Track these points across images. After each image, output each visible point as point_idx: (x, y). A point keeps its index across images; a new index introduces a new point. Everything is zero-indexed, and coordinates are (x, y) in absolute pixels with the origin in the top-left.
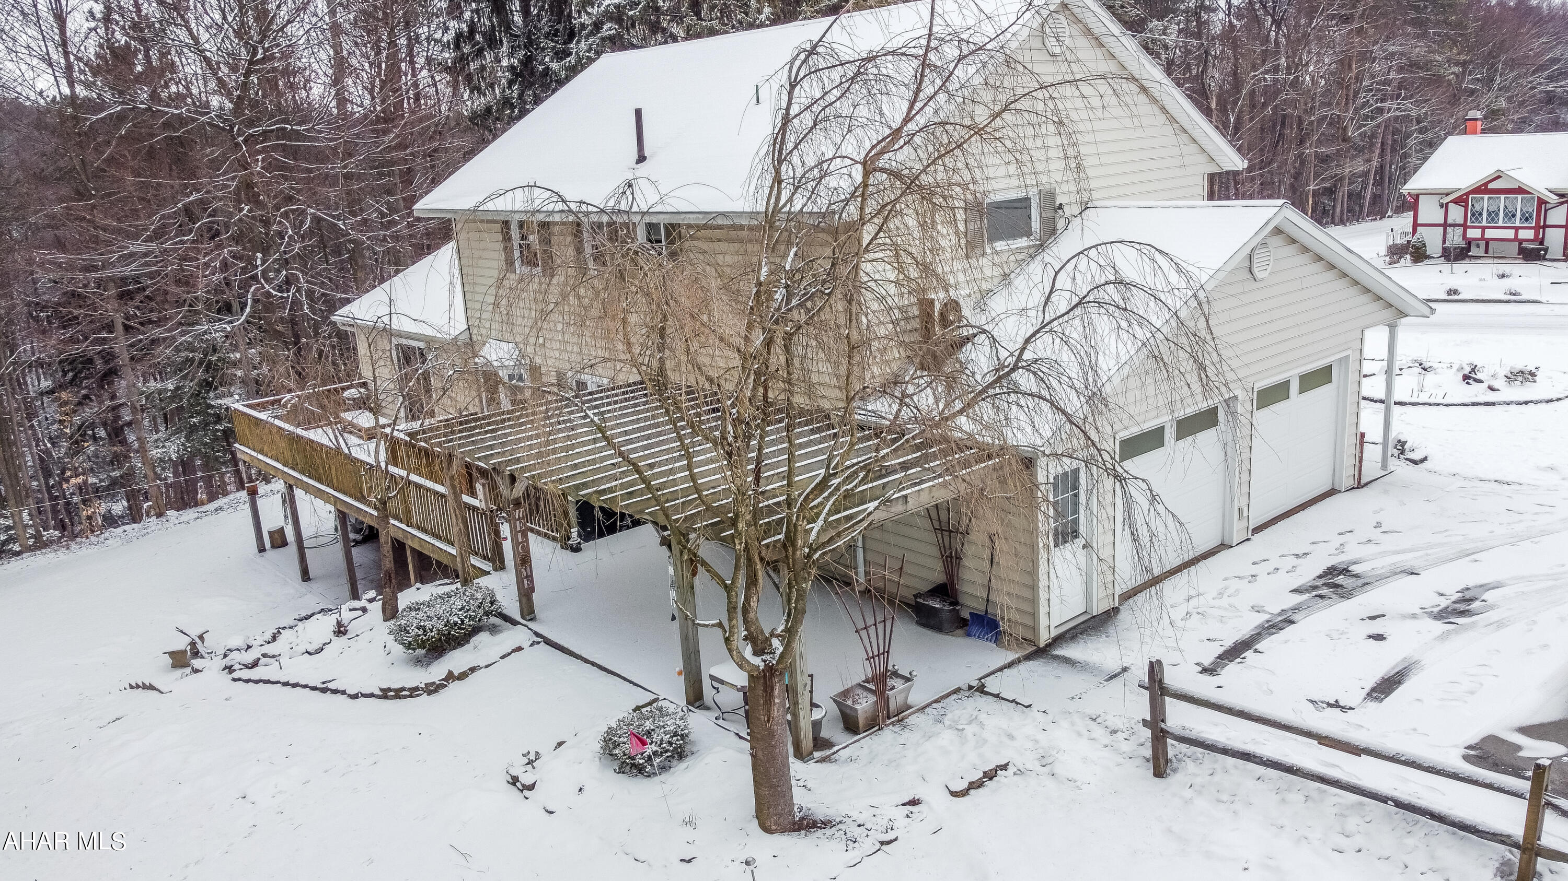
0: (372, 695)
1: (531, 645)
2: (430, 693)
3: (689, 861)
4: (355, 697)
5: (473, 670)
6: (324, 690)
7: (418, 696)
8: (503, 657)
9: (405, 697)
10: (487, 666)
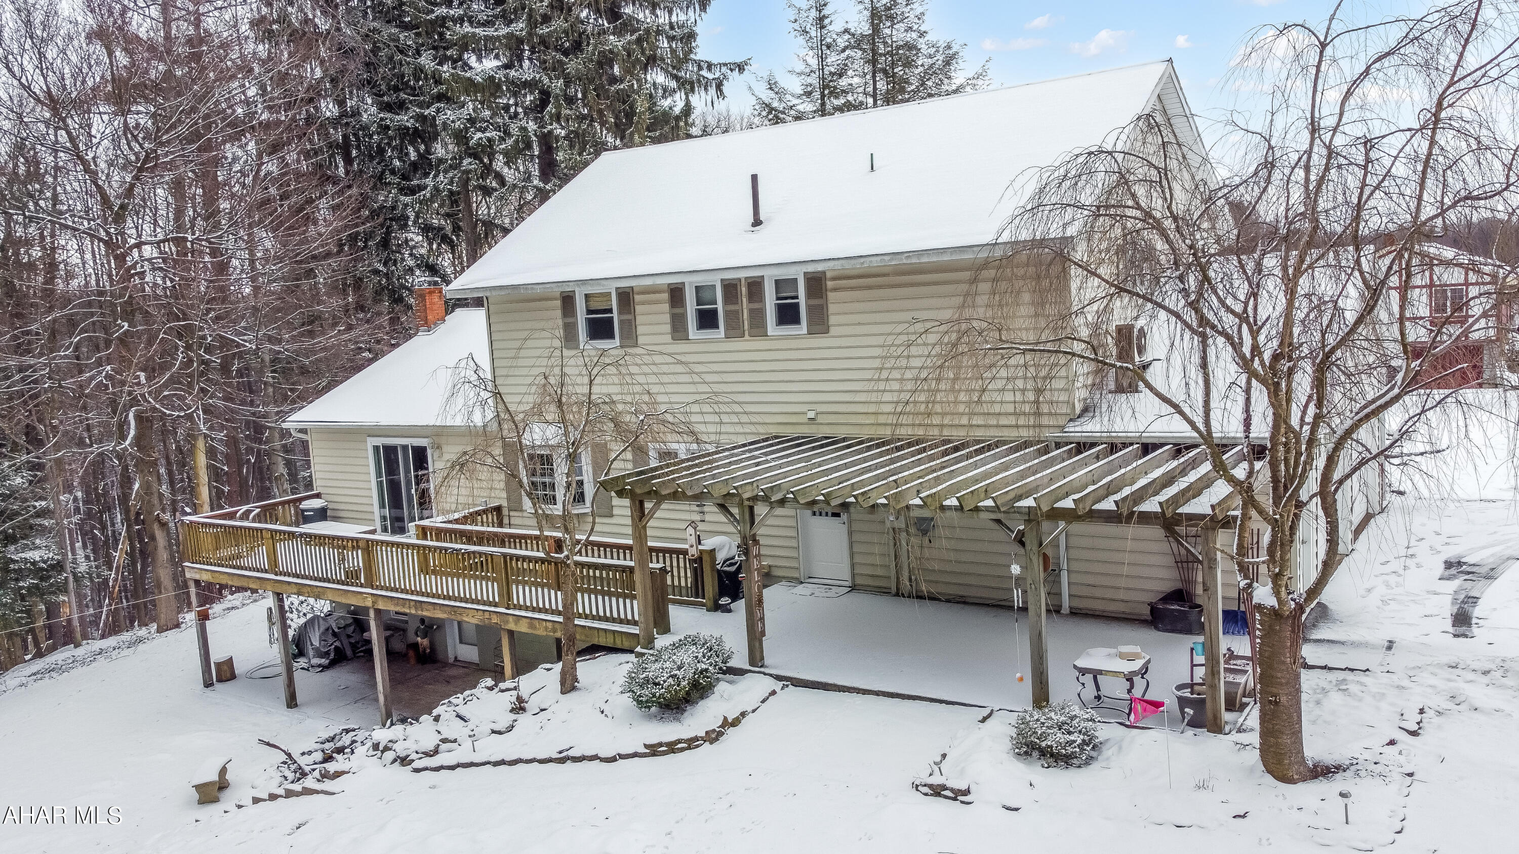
0: (635, 755)
1: (782, 689)
2: (712, 741)
3: (1244, 816)
4: (612, 760)
5: (743, 714)
6: (562, 761)
7: (697, 746)
8: (763, 701)
9: (682, 750)
10: (754, 711)
